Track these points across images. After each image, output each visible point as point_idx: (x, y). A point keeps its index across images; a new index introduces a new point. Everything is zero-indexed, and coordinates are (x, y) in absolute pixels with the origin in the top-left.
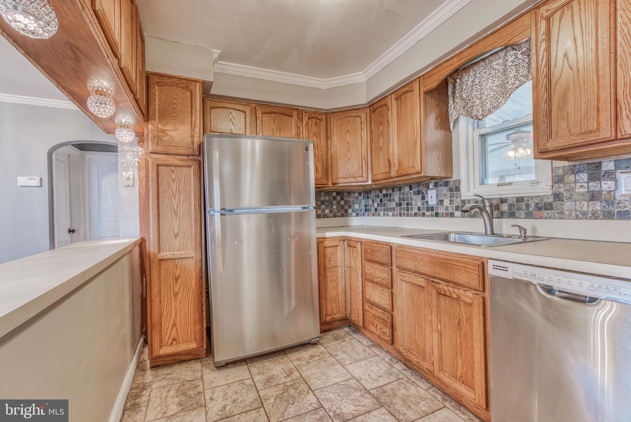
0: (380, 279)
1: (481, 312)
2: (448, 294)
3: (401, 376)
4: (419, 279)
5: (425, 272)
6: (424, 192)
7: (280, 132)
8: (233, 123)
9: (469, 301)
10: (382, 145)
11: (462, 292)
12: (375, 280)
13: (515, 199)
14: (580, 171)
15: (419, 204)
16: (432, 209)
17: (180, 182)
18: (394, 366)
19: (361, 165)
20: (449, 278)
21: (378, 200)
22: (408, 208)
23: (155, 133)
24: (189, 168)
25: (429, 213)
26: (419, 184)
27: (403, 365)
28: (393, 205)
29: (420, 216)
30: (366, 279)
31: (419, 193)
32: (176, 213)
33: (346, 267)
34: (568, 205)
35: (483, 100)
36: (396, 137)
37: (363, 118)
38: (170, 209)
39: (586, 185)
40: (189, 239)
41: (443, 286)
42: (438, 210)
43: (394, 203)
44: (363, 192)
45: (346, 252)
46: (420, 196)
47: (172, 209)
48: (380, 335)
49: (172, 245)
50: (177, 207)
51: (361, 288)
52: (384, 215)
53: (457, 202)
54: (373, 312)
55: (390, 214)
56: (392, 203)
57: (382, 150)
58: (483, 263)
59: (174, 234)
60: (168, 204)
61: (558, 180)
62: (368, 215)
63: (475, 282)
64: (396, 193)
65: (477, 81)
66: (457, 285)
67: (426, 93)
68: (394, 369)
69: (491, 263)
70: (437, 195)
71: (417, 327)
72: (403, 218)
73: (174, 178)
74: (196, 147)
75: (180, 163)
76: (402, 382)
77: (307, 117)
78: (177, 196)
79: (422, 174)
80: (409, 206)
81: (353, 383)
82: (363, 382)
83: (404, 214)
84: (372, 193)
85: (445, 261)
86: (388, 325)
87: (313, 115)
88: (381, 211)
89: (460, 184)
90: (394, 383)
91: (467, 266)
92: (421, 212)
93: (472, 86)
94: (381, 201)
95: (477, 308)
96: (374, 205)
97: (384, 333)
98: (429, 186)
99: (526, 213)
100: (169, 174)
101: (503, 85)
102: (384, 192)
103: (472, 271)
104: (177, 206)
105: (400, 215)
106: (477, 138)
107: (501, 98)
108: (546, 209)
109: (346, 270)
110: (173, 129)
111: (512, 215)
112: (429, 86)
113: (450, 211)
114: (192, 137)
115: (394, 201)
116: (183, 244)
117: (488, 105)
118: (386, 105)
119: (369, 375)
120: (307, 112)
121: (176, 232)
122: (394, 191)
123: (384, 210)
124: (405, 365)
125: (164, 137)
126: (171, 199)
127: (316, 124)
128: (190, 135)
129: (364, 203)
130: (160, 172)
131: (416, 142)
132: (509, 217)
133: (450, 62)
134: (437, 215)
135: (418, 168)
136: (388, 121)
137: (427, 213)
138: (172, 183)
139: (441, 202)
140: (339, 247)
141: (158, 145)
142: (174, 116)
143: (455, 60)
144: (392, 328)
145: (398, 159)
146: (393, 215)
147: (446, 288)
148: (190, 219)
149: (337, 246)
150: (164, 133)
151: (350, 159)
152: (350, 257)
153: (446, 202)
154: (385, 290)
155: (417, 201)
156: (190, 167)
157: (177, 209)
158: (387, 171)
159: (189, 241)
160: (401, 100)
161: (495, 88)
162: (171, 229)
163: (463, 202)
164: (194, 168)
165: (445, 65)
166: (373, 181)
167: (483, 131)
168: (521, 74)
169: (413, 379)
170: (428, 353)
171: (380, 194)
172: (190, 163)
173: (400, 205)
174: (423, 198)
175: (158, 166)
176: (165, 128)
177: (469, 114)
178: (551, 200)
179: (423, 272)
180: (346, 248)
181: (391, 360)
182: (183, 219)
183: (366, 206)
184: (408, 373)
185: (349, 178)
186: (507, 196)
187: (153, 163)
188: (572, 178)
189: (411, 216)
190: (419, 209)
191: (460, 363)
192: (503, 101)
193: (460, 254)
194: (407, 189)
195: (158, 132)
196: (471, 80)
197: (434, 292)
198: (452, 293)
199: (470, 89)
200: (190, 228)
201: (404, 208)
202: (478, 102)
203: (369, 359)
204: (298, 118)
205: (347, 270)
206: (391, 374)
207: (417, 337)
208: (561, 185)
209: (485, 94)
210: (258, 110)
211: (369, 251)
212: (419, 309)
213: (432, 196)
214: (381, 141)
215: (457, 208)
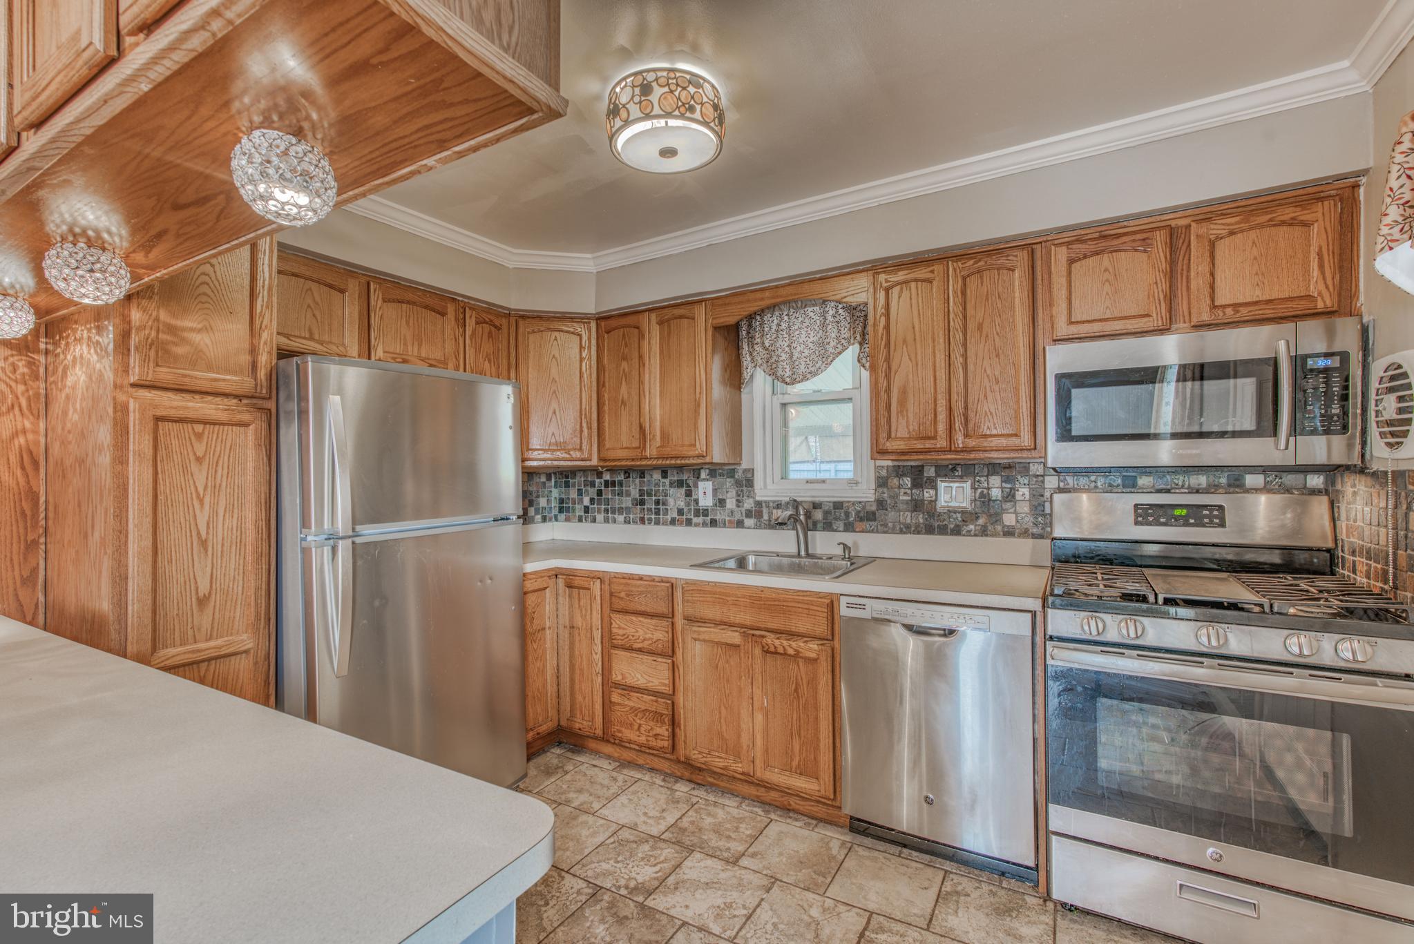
0: (647, 643)
1: (830, 668)
2: (781, 650)
3: (694, 800)
4: (730, 633)
5: (742, 622)
6: (691, 484)
7: (420, 345)
8: (314, 315)
9: (814, 655)
10: (626, 397)
11: (802, 645)
12: (637, 646)
13: (831, 505)
14: (904, 475)
15: (681, 504)
16: (705, 513)
17: (217, 462)
18: (675, 788)
19: (578, 427)
20: (782, 627)
21: (593, 492)
22: (659, 509)
23: (149, 334)
24: (242, 429)
25: (700, 520)
26: (680, 468)
27: (688, 783)
28: (627, 502)
29: (681, 524)
30: (611, 644)
31: (680, 484)
32: (204, 543)
33: (561, 627)
34: (891, 515)
35: (795, 358)
36: (658, 388)
37: (585, 338)
38: (188, 534)
39: (909, 492)
40: (239, 607)
41: (770, 639)
42: (716, 515)
43: (630, 499)
44: (555, 473)
45: (561, 599)
46: (683, 491)
47: (194, 534)
48: (648, 741)
49: (189, 626)
50: (208, 527)
51: (600, 663)
52: (606, 520)
53: (748, 504)
54: (631, 704)
55: (621, 518)
56: (624, 498)
57: (625, 405)
58: (832, 602)
59: (198, 599)
60: (183, 520)
61: (882, 483)
62: (568, 520)
63: (822, 628)
64: (633, 482)
65: (784, 325)
66: (792, 635)
67: (716, 328)
68: (677, 793)
69: (843, 600)
70: (715, 491)
71: (723, 711)
72: (647, 527)
73: (200, 454)
74: (263, 377)
75: (223, 416)
76: (700, 808)
77: (474, 319)
78: (207, 500)
79: (708, 460)
80: (661, 507)
81: (625, 834)
82: (642, 828)
83: (650, 520)
84: (578, 478)
85: (776, 603)
86: (666, 720)
87: (486, 317)
88: (599, 512)
89: (753, 476)
90: (690, 813)
91: (812, 607)
92: (684, 517)
93: (777, 331)
94: (600, 493)
95: (825, 664)
96: (581, 501)
97: (656, 736)
98: (699, 474)
99: (845, 524)
100: (188, 444)
101: (822, 344)
102: (607, 477)
103: (818, 613)
104: (208, 524)
105: (642, 521)
106: (777, 408)
107: (820, 363)
108: (868, 520)
109: (561, 632)
110: (200, 326)
111: (828, 527)
112: (722, 320)
113: (737, 517)
114: (253, 351)
115: (628, 494)
116: (221, 620)
117: (802, 367)
118: (638, 328)
119: (645, 814)
120: (474, 309)
121: (204, 588)
122: (629, 477)
123: (607, 511)
124: (690, 781)
125: (176, 344)
126: (191, 508)
127: (490, 333)
128: (247, 346)
129: (557, 495)
130: (161, 438)
131: (699, 405)
132: (824, 529)
133: (759, 295)
134: (714, 523)
135: (700, 447)
136: (641, 357)
137: (695, 520)
138: (194, 467)
139: (722, 502)
140: (547, 591)
141: (158, 365)
142: (205, 294)
143: (767, 294)
144: (674, 723)
145: (661, 427)
146: (627, 522)
147: (777, 642)
148: (242, 554)
149: (545, 589)
150: (175, 335)
151: (557, 413)
152: (571, 606)
153: (731, 504)
154: (660, 660)
155: (676, 499)
156: (246, 425)
157: (207, 533)
158: (637, 445)
159: (238, 610)
160: (669, 326)
161: (811, 345)
162: (188, 587)
163: (759, 504)
164: (256, 430)
165: (751, 296)
166: (600, 459)
167: (786, 399)
168: (843, 336)
169: (711, 798)
170: (745, 747)
171: (597, 481)
172: (246, 417)
173: (642, 503)
174: (689, 494)
175: (158, 419)
176: (178, 323)
177: (773, 373)
178: (874, 508)
179: (737, 621)
180: (560, 592)
181: (664, 780)
182: (222, 556)
183: (562, 501)
184: (701, 793)
185: (554, 450)
186: (822, 499)
187: (142, 411)
188: (895, 481)
189: (665, 523)
190: (680, 512)
191: (797, 747)
192: (823, 368)
193: (799, 591)
194: (657, 476)
195: (158, 332)
196: (776, 322)
197: (757, 651)
198: (787, 648)
199: (775, 336)
200: (241, 578)
201: (650, 510)
202: (784, 356)
203: (630, 789)
204: (457, 319)
205: (565, 634)
206: (678, 802)
207: (724, 727)
208: (885, 490)
209: (798, 349)
210: (375, 291)
211: (623, 595)
212: (728, 681)
213: (705, 492)
214: (624, 390)
215: (749, 514)
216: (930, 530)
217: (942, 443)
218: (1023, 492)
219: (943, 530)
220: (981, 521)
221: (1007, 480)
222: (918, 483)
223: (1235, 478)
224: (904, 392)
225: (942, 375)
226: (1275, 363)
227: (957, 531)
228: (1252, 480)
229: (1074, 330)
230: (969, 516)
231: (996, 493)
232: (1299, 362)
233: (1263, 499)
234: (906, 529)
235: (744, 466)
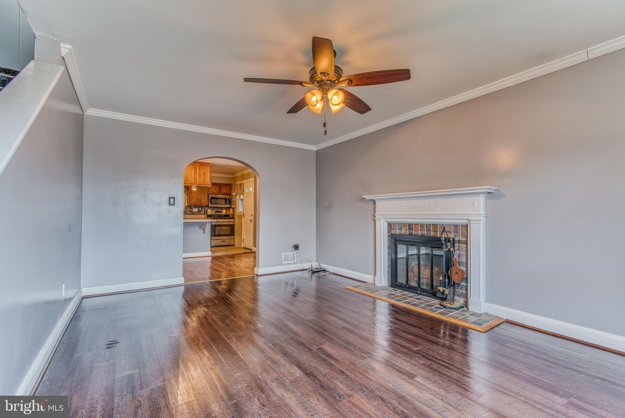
216: (192, 214)
217: (198, 203)
218: (203, 210)
219: (194, 214)
220: (199, 213)
221: (201, 208)
222: (191, 208)
223: (222, 208)
224: (193, 197)
225: (198, 196)
226: (227, 198)
227: (196, 214)
228: (224, 209)
229: (212, 193)
230: (197, 213)
231: (200, 210)
232: (228, 198)
233: (224, 210)
234: (189, 214)
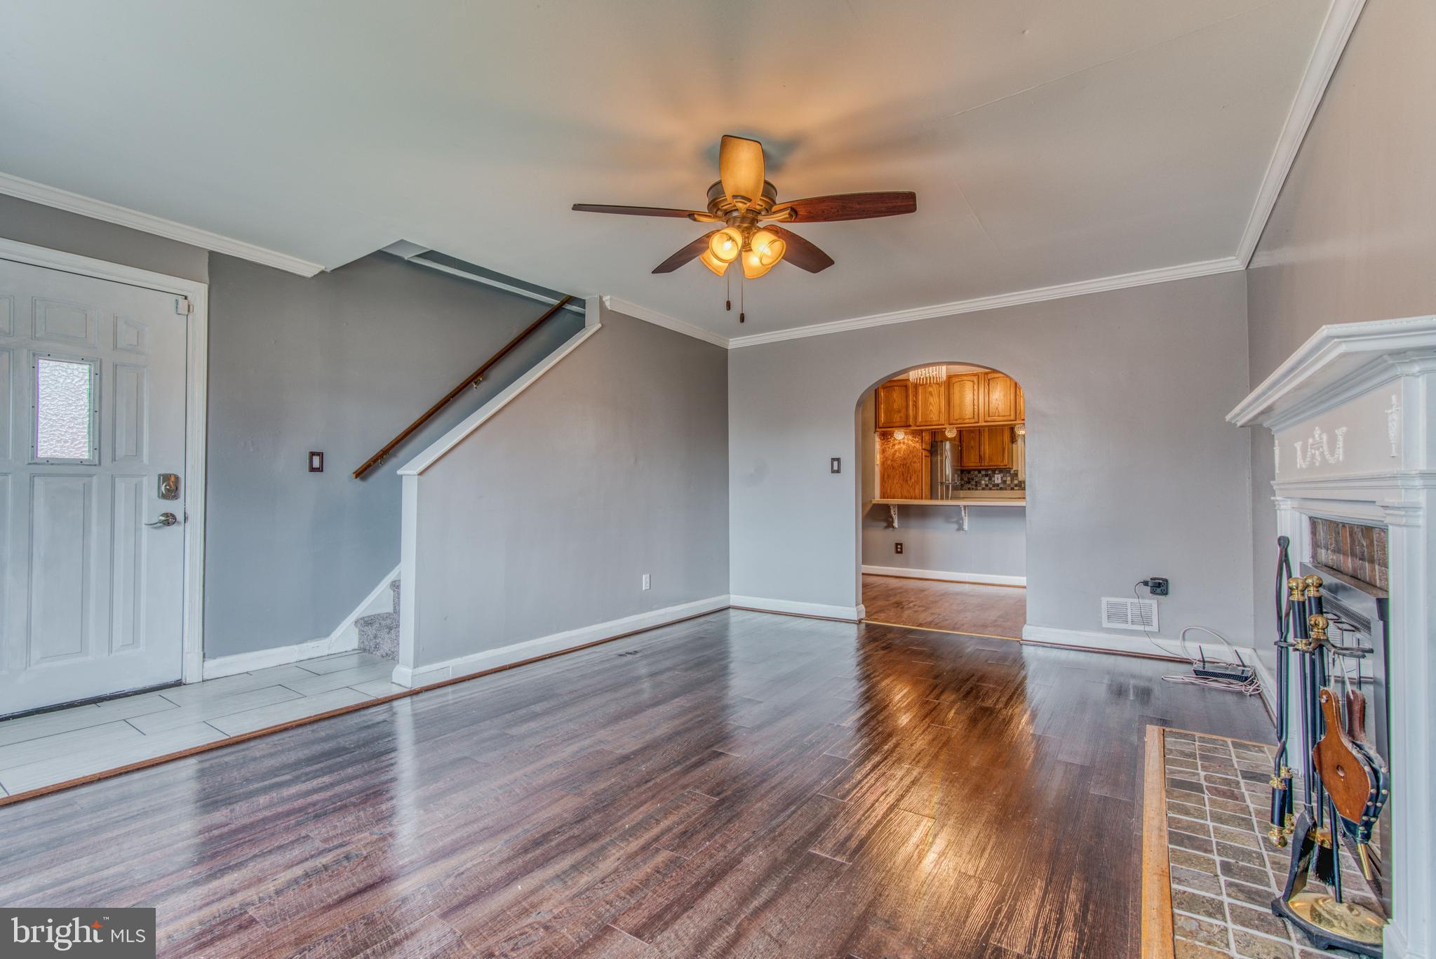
6: (992, 475)
16: (998, 485)
22: (977, 485)
25: (995, 488)
26: (987, 470)
29: (987, 489)
31: (986, 475)
42: (1002, 486)
43: (964, 481)
46: (988, 478)
53: (1016, 482)
64: (966, 475)
70: (1002, 478)
72: (972, 491)
83: (974, 489)
89: (1018, 472)
92: (988, 487)
98: (994, 472)
105: (969, 489)
113: (1012, 486)
134: (1001, 489)
139: (1004, 482)
153: (1008, 482)
155: (984, 481)
163: (1020, 482)
173: (970, 483)
174: (990, 479)
189: (980, 490)
190: (986, 485)
194: (976, 472)
201: (972, 485)
213: (998, 479)
214: (972, 443)
215: (1016, 485)
235: (1014, 469)
